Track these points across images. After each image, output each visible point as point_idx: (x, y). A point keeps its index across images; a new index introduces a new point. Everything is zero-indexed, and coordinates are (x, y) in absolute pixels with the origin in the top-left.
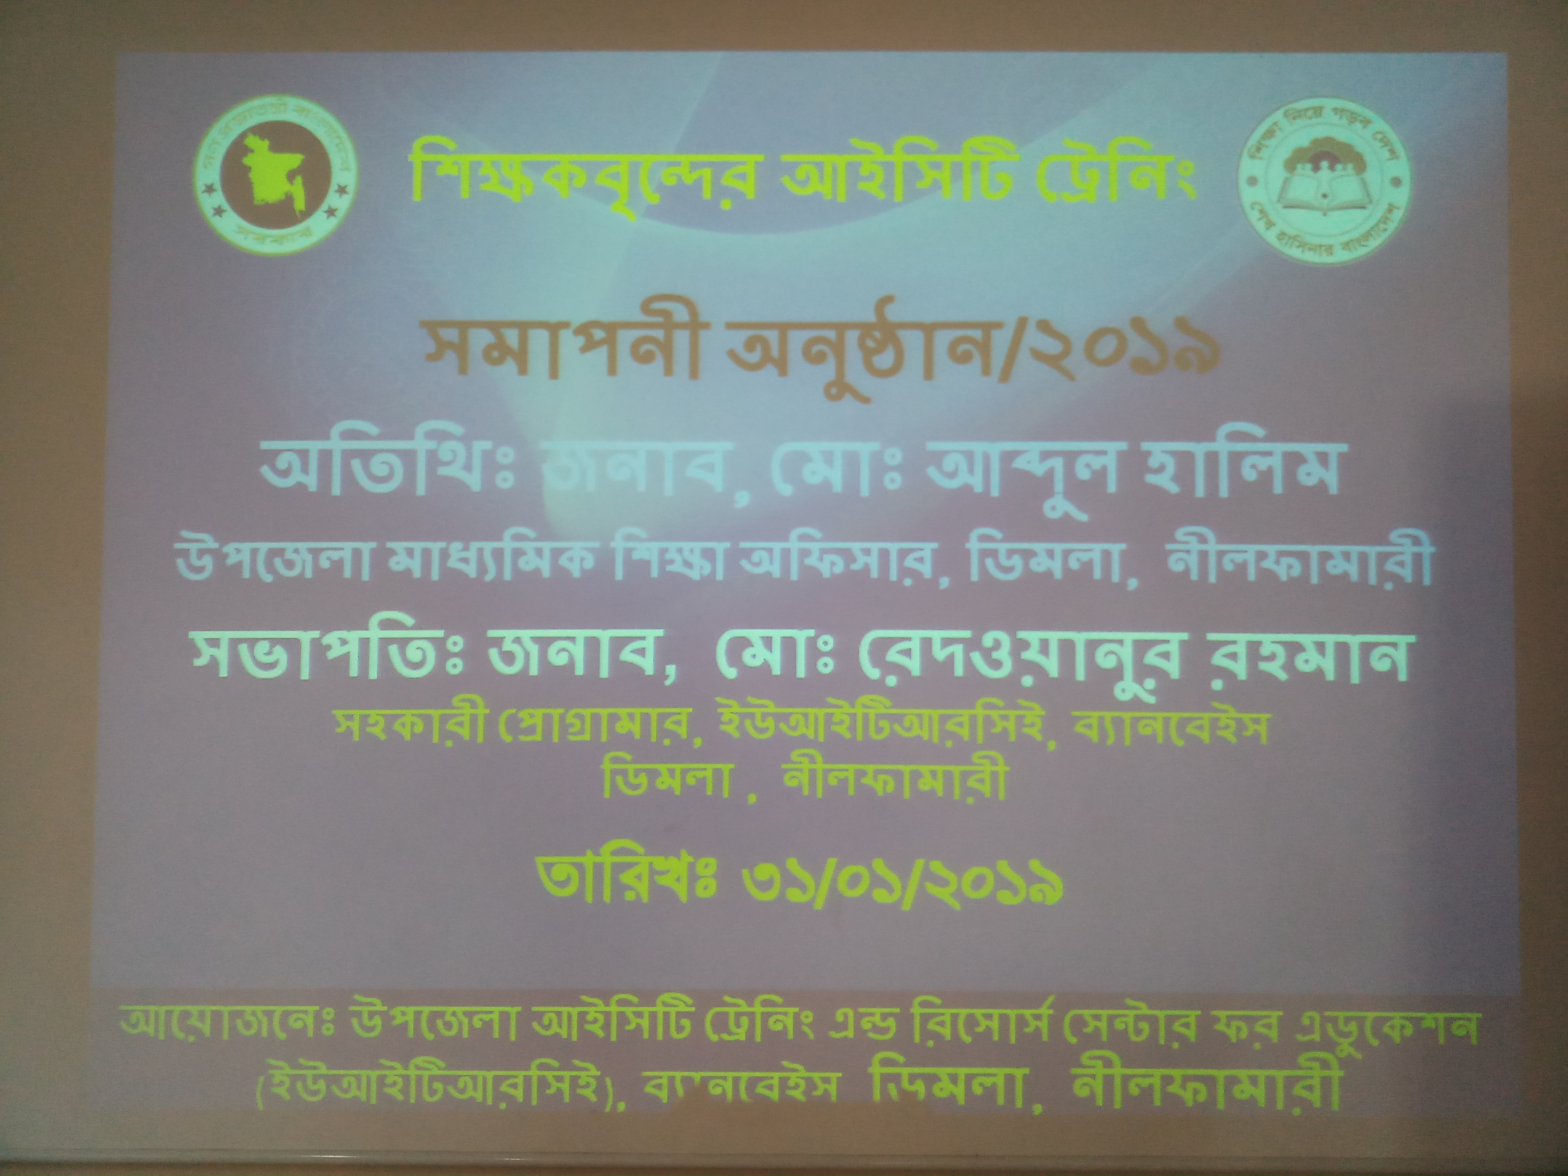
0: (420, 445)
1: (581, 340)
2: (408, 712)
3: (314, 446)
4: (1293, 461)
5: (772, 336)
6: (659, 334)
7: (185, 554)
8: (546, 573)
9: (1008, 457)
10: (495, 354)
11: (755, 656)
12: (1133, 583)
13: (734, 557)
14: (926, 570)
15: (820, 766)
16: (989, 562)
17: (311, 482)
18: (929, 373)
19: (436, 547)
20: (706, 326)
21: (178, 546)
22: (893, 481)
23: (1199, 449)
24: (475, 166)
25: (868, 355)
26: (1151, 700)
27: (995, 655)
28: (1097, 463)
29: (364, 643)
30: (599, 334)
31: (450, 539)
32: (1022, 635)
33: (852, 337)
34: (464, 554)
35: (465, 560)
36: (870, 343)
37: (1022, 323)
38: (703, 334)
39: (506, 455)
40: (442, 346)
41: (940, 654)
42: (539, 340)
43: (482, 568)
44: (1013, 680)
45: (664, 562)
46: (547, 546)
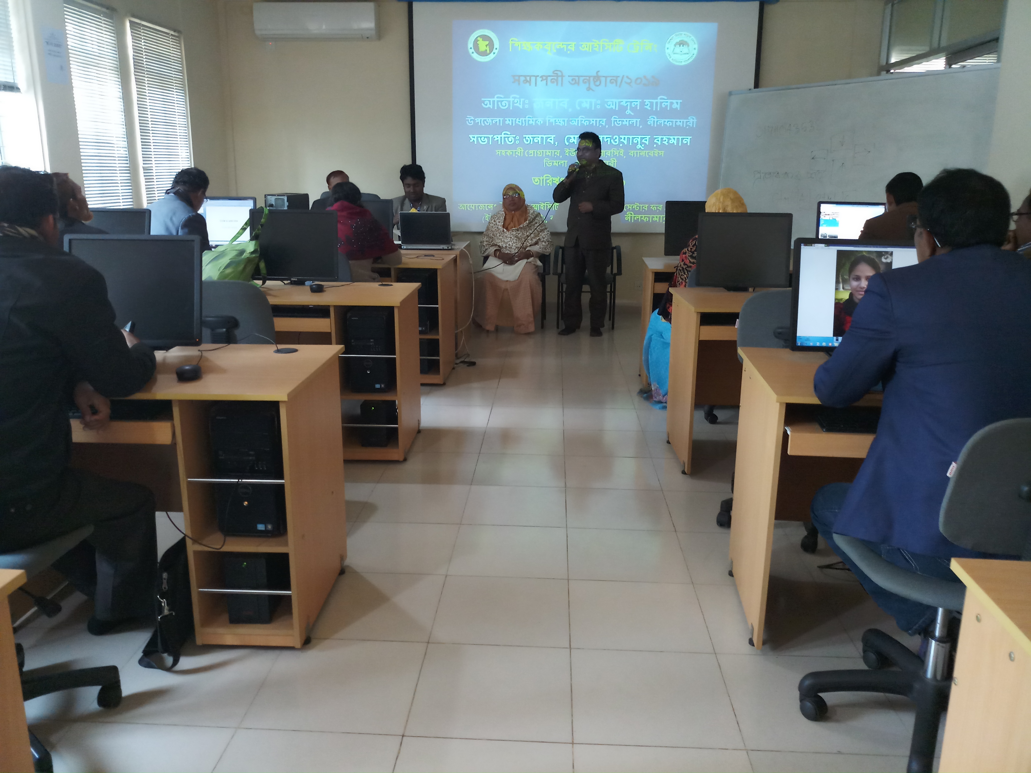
0: (511, 99)
1: (541, 79)
2: (509, 151)
3: (491, 100)
4: (672, 103)
5: (577, 78)
6: (556, 78)
8: (534, 124)
9: (620, 102)
12: (641, 127)
13: (568, 121)
14: (604, 124)
16: (615, 123)
17: (491, 106)
18: (606, 86)
19: (514, 119)
20: (564, 76)
21: (467, 119)
22: (598, 107)
23: (654, 101)
24: (521, 44)
25: (595, 82)
26: (643, 149)
27: (616, 140)
28: (636, 103)
29: (501, 137)
30: (544, 78)
31: (516, 118)
32: (620, 136)
33: (592, 79)
34: (519, 121)
36: (595, 80)
37: (623, 76)
38: (564, 78)
39: (527, 101)
40: (515, 80)
42: (533, 79)
43: (522, 123)
44: (619, 145)
45: (555, 122)
46: (534, 119)
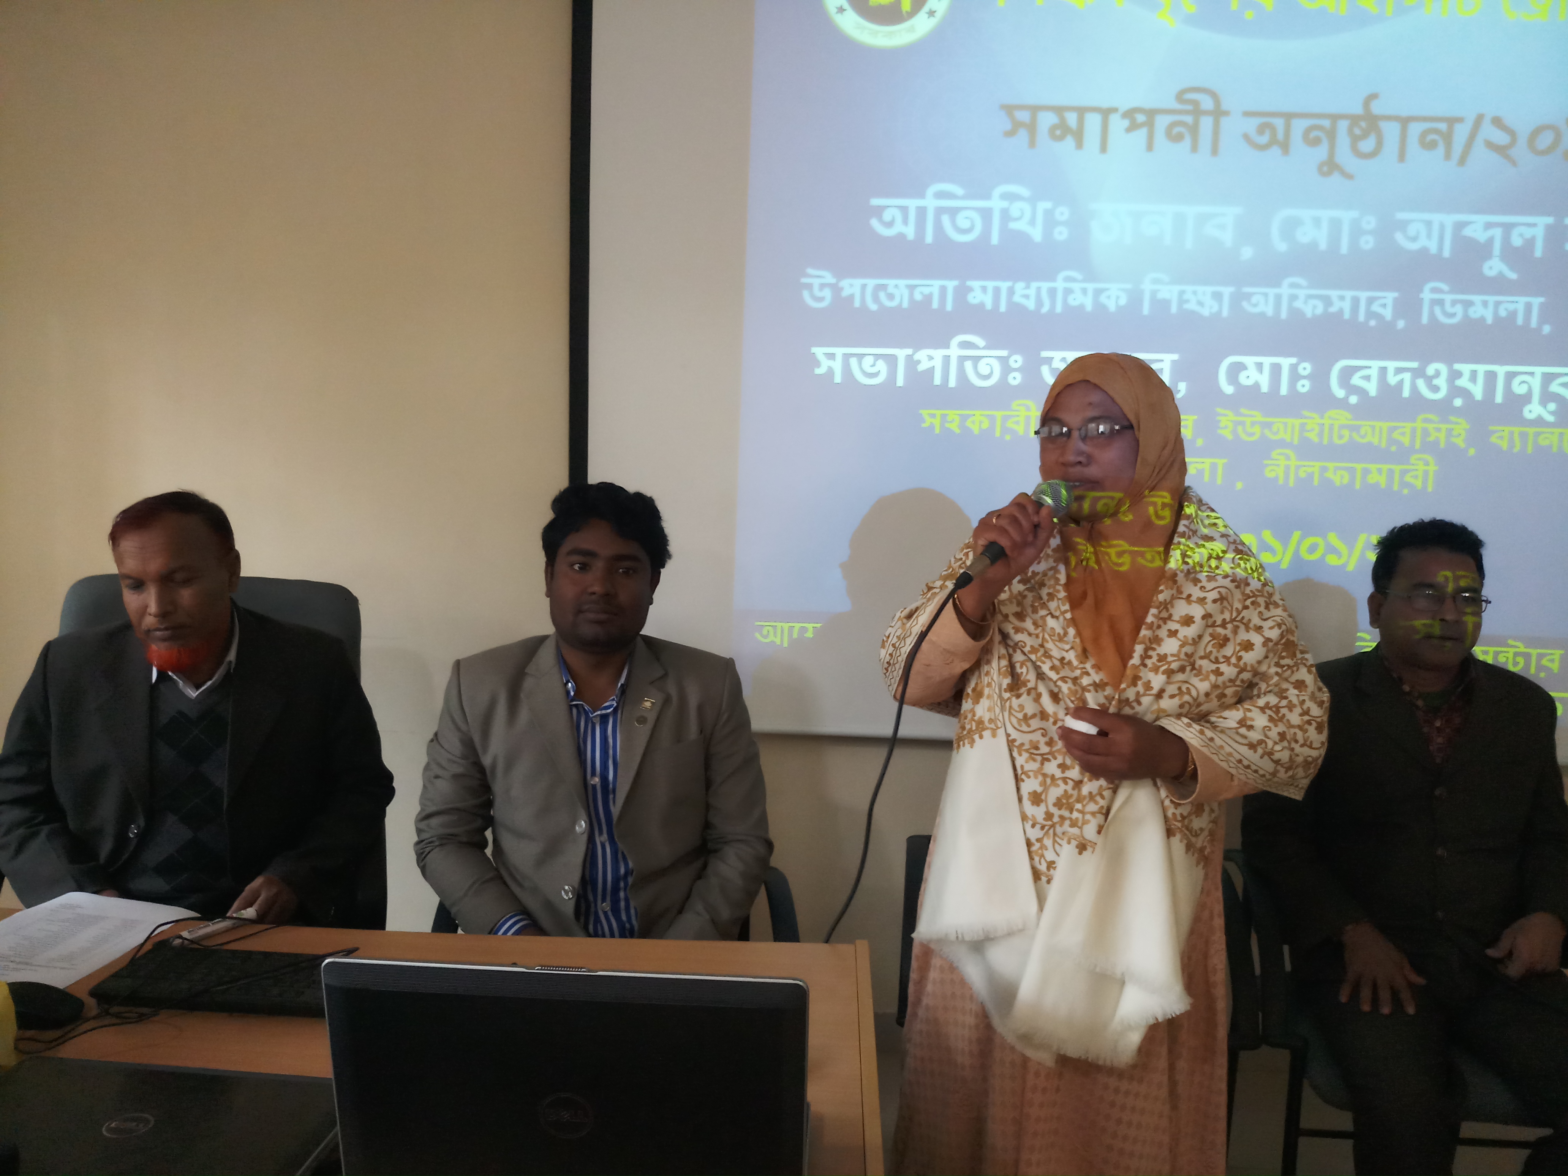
0: (996, 204)
1: (1126, 123)
2: (977, 413)
3: (912, 204)
5: (1279, 123)
6: (1189, 119)
7: (809, 287)
8: (1089, 307)
9: (1459, 226)
10: (1058, 132)
11: (1248, 378)
12: (1547, 329)
13: (1237, 299)
14: (1388, 314)
15: (1293, 463)
16: (1437, 310)
17: (910, 232)
18: (1402, 157)
19: (1004, 285)
20: (1226, 113)
21: (804, 280)
22: (1368, 243)
25: (1355, 140)
26: (1551, 419)
27: (1435, 382)
28: (1528, 233)
29: (947, 359)
30: (1141, 118)
31: (1016, 279)
33: (1343, 126)
34: (1027, 292)
35: (1027, 297)
36: (1357, 131)
37: (1480, 118)
38: (1224, 121)
39: (1063, 213)
40: (1017, 126)
41: (1392, 380)
42: (1093, 122)
43: (1039, 303)
44: (1447, 402)
45: (1182, 301)
46: (1091, 287)
